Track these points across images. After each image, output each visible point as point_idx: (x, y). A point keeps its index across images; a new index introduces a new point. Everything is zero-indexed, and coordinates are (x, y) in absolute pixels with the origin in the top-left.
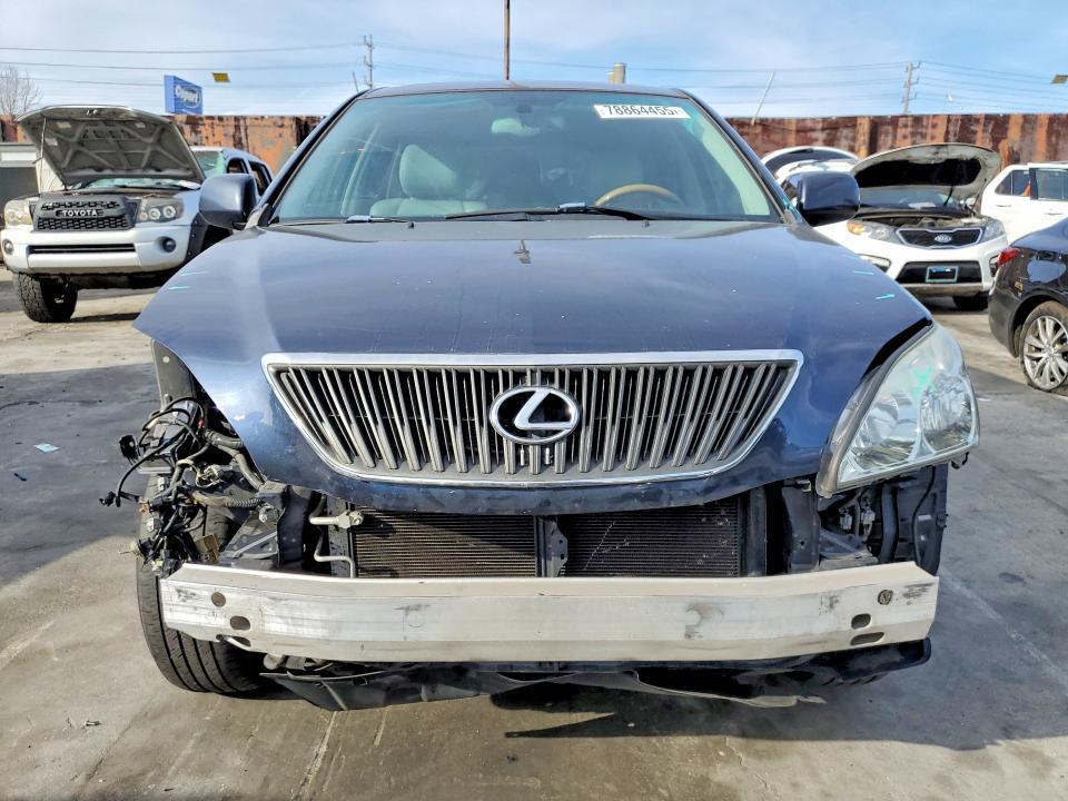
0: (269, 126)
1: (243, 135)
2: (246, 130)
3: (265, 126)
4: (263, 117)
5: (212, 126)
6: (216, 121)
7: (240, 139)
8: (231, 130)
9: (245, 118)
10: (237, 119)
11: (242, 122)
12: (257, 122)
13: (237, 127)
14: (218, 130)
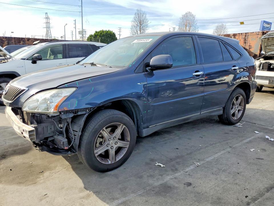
0: (255, 35)
1: (247, 38)
2: (248, 36)
3: (253, 35)
4: (253, 32)
5: (239, 36)
6: (240, 35)
7: (246, 39)
8: (244, 36)
9: (248, 33)
10: (246, 33)
11: (247, 34)
12: (251, 34)
13: (246, 36)
14: (240, 37)
